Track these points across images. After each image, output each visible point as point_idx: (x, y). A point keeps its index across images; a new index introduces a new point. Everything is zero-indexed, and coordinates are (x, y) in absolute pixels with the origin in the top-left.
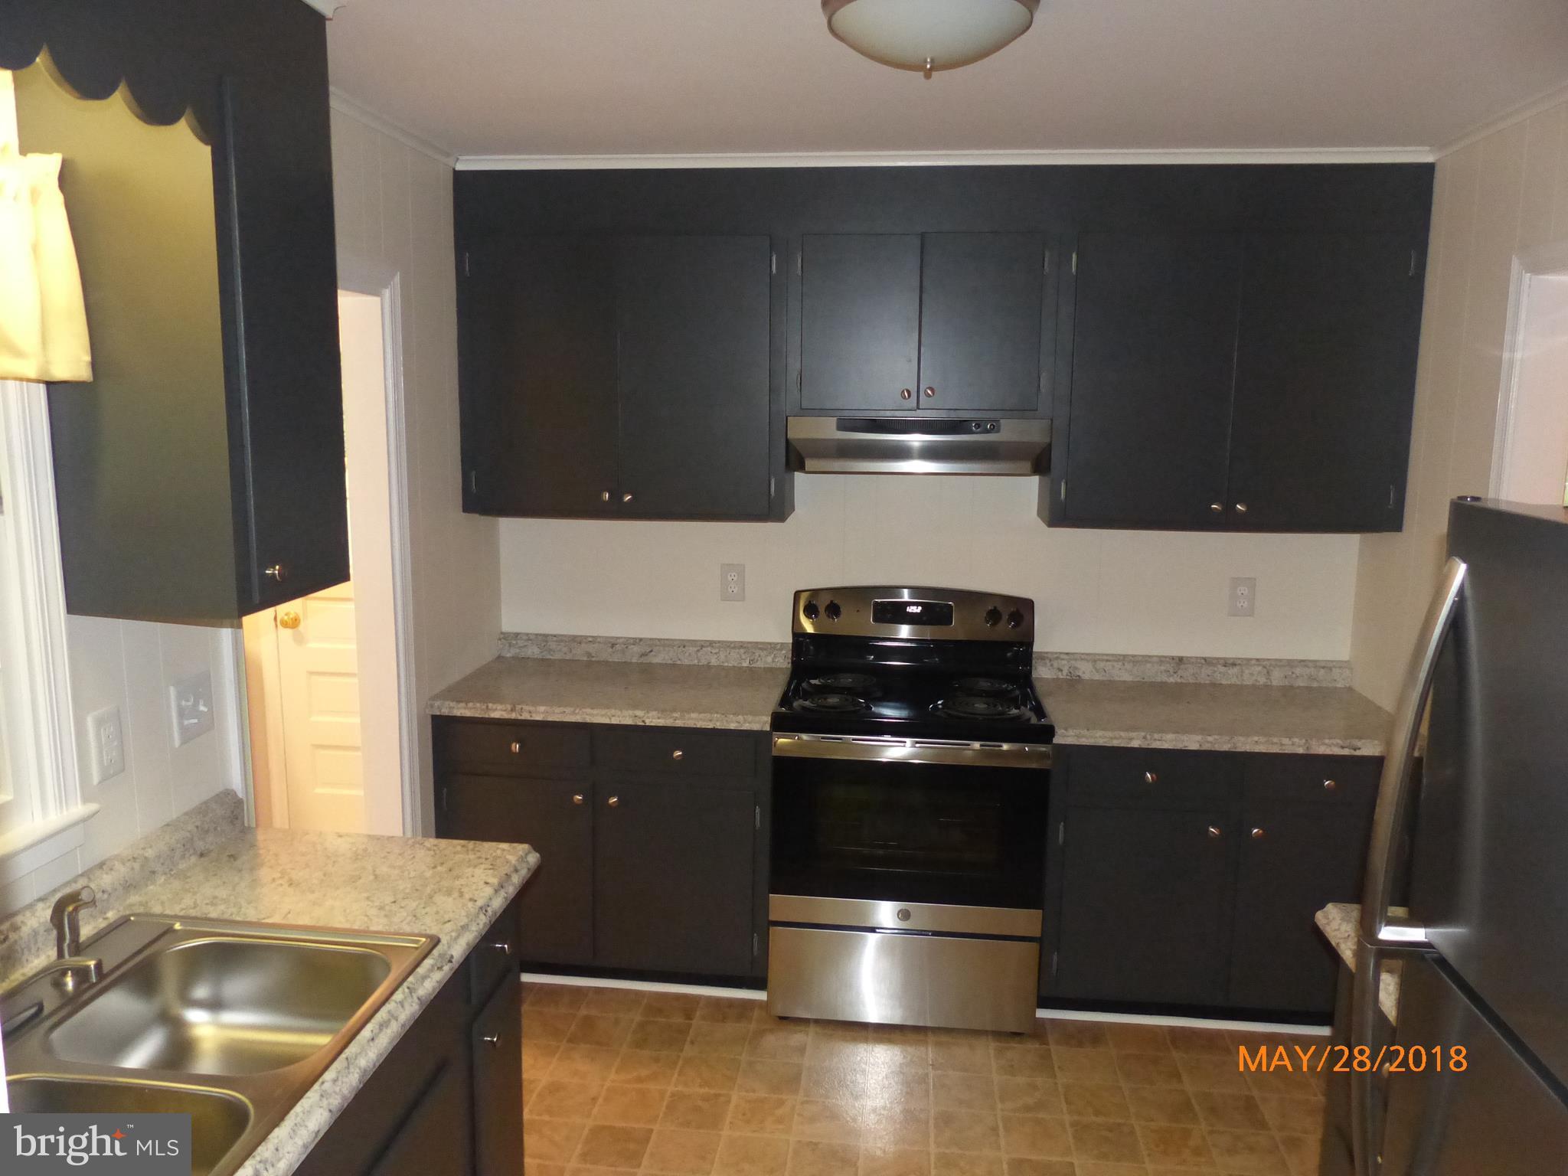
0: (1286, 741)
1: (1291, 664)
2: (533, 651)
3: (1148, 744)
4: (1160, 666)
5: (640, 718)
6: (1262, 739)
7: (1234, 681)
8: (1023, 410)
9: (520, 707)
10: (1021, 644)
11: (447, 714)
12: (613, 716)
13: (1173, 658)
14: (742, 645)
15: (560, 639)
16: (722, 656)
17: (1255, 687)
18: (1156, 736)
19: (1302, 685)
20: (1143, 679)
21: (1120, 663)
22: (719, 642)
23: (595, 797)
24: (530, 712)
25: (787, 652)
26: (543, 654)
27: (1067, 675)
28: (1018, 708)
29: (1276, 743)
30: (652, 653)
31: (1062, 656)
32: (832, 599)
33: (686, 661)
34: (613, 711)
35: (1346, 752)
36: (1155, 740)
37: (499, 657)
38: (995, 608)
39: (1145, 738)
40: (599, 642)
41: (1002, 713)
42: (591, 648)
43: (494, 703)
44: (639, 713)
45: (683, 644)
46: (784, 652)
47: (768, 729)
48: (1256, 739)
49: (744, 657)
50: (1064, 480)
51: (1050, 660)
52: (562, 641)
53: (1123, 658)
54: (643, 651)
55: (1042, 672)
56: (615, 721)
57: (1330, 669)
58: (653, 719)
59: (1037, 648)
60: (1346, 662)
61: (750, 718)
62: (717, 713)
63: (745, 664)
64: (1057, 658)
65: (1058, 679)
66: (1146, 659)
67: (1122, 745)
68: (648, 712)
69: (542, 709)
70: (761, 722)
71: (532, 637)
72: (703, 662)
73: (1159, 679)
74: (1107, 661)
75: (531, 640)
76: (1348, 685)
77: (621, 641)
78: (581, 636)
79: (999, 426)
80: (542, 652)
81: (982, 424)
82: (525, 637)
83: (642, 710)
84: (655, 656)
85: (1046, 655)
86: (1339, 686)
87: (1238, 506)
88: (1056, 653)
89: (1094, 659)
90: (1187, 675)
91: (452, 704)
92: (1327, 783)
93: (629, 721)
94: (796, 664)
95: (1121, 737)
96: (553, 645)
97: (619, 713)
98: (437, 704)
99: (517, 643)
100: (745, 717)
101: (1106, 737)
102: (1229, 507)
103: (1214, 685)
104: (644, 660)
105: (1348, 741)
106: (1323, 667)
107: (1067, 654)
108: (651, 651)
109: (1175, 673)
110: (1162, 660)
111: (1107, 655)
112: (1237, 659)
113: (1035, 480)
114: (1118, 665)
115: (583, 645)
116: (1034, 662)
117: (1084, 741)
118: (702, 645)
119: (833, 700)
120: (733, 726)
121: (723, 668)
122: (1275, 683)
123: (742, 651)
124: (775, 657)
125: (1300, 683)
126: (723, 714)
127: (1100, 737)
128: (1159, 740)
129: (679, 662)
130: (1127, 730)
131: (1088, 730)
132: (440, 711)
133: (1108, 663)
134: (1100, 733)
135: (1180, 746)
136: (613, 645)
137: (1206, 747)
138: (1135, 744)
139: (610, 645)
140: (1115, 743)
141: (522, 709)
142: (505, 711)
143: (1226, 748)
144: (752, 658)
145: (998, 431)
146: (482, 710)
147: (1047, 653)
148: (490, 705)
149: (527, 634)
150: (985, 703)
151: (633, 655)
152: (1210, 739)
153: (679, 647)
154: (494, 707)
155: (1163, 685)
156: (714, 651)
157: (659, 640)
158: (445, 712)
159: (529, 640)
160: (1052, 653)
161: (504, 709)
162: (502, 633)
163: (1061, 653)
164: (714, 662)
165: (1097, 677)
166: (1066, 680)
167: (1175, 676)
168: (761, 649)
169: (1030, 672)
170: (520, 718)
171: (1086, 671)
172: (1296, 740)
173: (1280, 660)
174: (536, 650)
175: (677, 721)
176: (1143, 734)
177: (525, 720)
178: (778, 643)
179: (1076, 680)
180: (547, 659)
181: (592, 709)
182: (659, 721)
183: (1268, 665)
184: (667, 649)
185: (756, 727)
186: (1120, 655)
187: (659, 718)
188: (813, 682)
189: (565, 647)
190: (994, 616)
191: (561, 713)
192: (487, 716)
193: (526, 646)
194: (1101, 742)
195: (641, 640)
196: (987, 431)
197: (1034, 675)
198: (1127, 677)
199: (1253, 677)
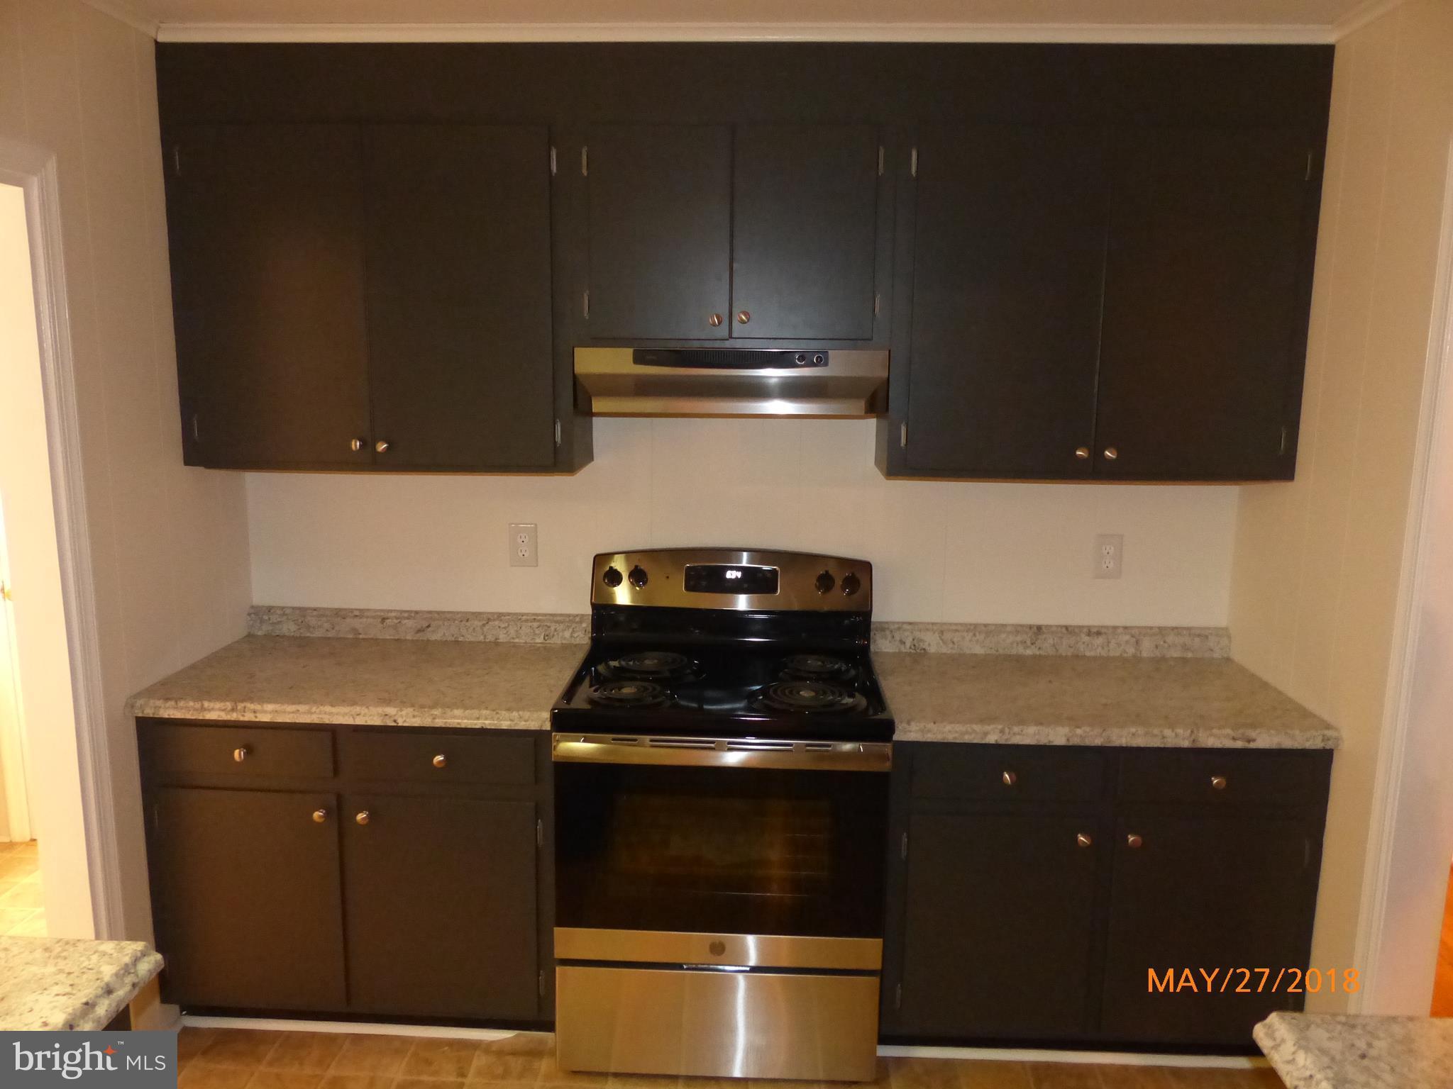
0: (1168, 732)
1: (1162, 631)
2: (289, 628)
3: (1006, 740)
4: (1016, 636)
5: (390, 717)
6: (1141, 731)
7: (1100, 652)
8: (855, 341)
9: (243, 705)
10: (858, 614)
11: (151, 716)
12: (358, 715)
13: (1031, 627)
14: (535, 618)
15: (320, 612)
16: (512, 631)
17: (1123, 660)
18: (1016, 729)
19: (1175, 655)
20: (997, 651)
21: (971, 634)
22: (509, 614)
23: (339, 814)
24: (255, 712)
25: (587, 625)
26: (301, 631)
27: (910, 648)
28: (851, 696)
29: (1156, 736)
30: (430, 629)
31: (905, 626)
32: (637, 564)
33: (469, 636)
34: (358, 709)
35: (1239, 744)
36: (1014, 734)
37: (250, 636)
38: (827, 572)
39: (1002, 731)
40: (367, 617)
41: (832, 704)
42: (357, 623)
43: (210, 701)
44: (391, 711)
45: (467, 617)
46: (584, 625)
47: (549, 728)
48: (1133, 730)
49: (537, 632)
50: (904, 423)
51: (891, 631)
52: (323, 616)
53: (973, 628)
54: (419, 627)
55: (882, 646)
56: (360, 721)
57: (1207, 637)
58: (407, 717)
59: (876, 617)
60: (1222, 629)
61: (527, 714)
62: (487, 708)
63: (539, 640)
64: (899, 629)
65: (900, 653)
66: (1001, 628)
67: (975, 741)
68: (401, 710)
69: (270, 707)
70: (539, 720)
71: (288, 611)
72: (490, 638)
73: (1014, 652)
74: (957, 631)
75: (286, 615)
76: (1226, 656)
77: (393, 614)
78: (345, 609)
79: (827, 359)
80: (300, 629)
81: (807, 355)
82: (279, 612)
83: (395, 707)
84: (433, 631)
85: (886, 626)
86: (1216, 655)
87: (1107, 453)
88: (898, 623)
89: (941, 629)
90: (1046, 646)
91: (159, 703)
92: (1215, 782)
93: (376, 721)
94: (595, 641)
95: (974, 731)
96: (313, 621)
97: (366, 710)
98: (140, 702)
99: (269, 619)
100: (521, 713)
101: (956, 732)
102: (1097, 453)
103: (1077, 657)
104: (420, 636)
105: (1241, 731)
106: (1199, 636)
107: (910, 624)
108: (429, 626)
109: (1032, 644)
110: (1018, 629)
111: (956, 624)
112: (1102, 627)
113: (871, 424)
114: (968, 636)
115: (348, 620)
116: (872, 634)
117: (929, 737)
118: (488, 618)
119: (628, 690)
120: (505, 725)
121: (515, 646)
122: (1145, 654)
123: (536, 624)
124: (573, 631)
125: (1176, 654)
126: (494, 710)
127: (950, 732)
128: (1019, 734)
129: (461, 639)
130: (982, 721)
131: (935, 723)
132: (143, 712)
133: (957, 633)
134: (949, 727)
135: (1043, 741)
136: (384, 619)
137: (1076, 741)
138: (992, 739)
139: (380, 620)
140: (967, 739)
141: (245, 707)
142: (223, 710)
143: (1098, 742)
144: (547, 633)
145: (826, 364)
146: (196, 710)
147: (887, 623)
148: (206, 704)
149: (283, 608)
150: (813, 691)
151: (408, 631)
152: (1079, 731)
153: (461, 621)
154: (212, 705)
155: (1019, 659)
156: (503, 626)
157: (438, 613)
158: (149, 712)
159: (284, 614)
160: (894, 623)
161: (223, 708)
162: (252, 607)
163: (904, 623)
164: (503, 638)
165: (944, 650)
166: (910, 654)
167: (1033, 647)
168: (557, 622)
169: (868, 647)
170: (242, 719)
171: (933, 644)
172: (1180, 731)
173: (1151, 628)
174: (293, 627)
175: (437, 720)
176: (1000, 727)
177: (249, 721)
178: (577, 615)
179: (920, 653)
180: (305, 638)
181: (332, 706)
182: (414, 720)
183: (1137, 634)
184: (446, 623)
185: (533, 725)
186: (971, 625)
187: (414, 716)
188: (613, 664)
189: (326, 622)
190: (825, 582)
191: (293, 712)
192: (201, 718)
193: (281, 622)
194: (950, 738)
195: (417, 612)
196: (812, 365)
197: (872, 648)
198: (978, 650)
199: (1121, 647)
